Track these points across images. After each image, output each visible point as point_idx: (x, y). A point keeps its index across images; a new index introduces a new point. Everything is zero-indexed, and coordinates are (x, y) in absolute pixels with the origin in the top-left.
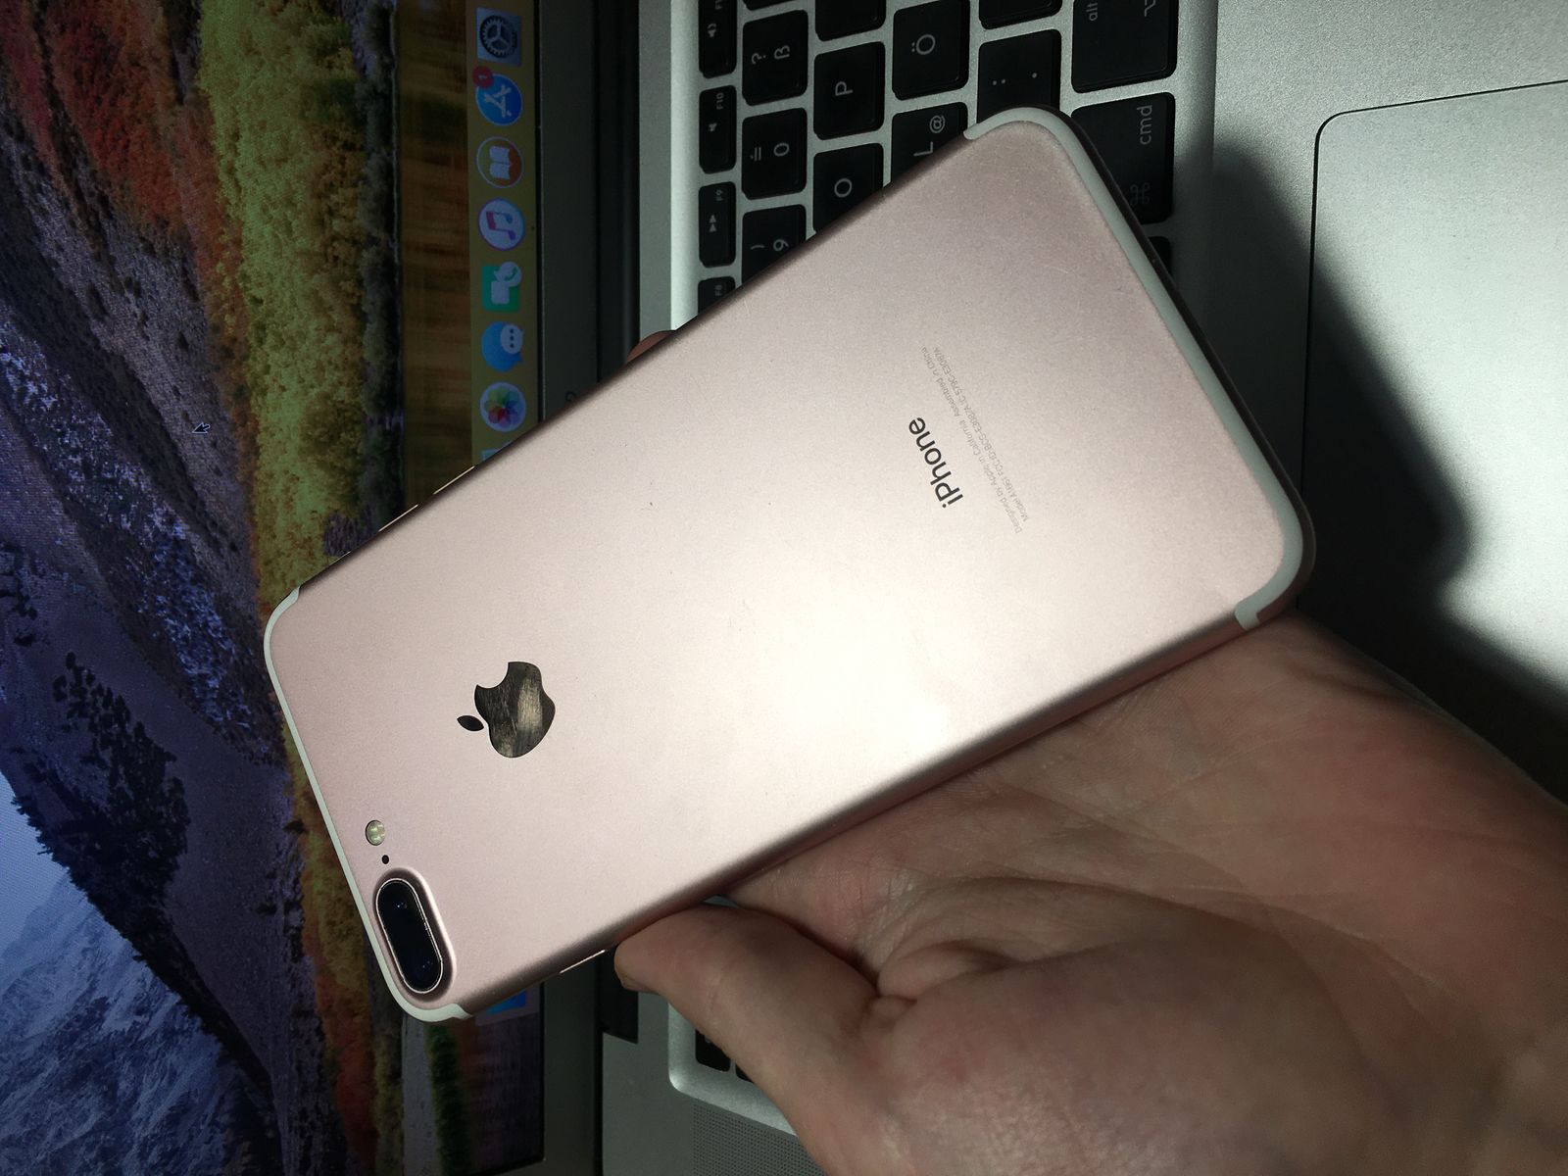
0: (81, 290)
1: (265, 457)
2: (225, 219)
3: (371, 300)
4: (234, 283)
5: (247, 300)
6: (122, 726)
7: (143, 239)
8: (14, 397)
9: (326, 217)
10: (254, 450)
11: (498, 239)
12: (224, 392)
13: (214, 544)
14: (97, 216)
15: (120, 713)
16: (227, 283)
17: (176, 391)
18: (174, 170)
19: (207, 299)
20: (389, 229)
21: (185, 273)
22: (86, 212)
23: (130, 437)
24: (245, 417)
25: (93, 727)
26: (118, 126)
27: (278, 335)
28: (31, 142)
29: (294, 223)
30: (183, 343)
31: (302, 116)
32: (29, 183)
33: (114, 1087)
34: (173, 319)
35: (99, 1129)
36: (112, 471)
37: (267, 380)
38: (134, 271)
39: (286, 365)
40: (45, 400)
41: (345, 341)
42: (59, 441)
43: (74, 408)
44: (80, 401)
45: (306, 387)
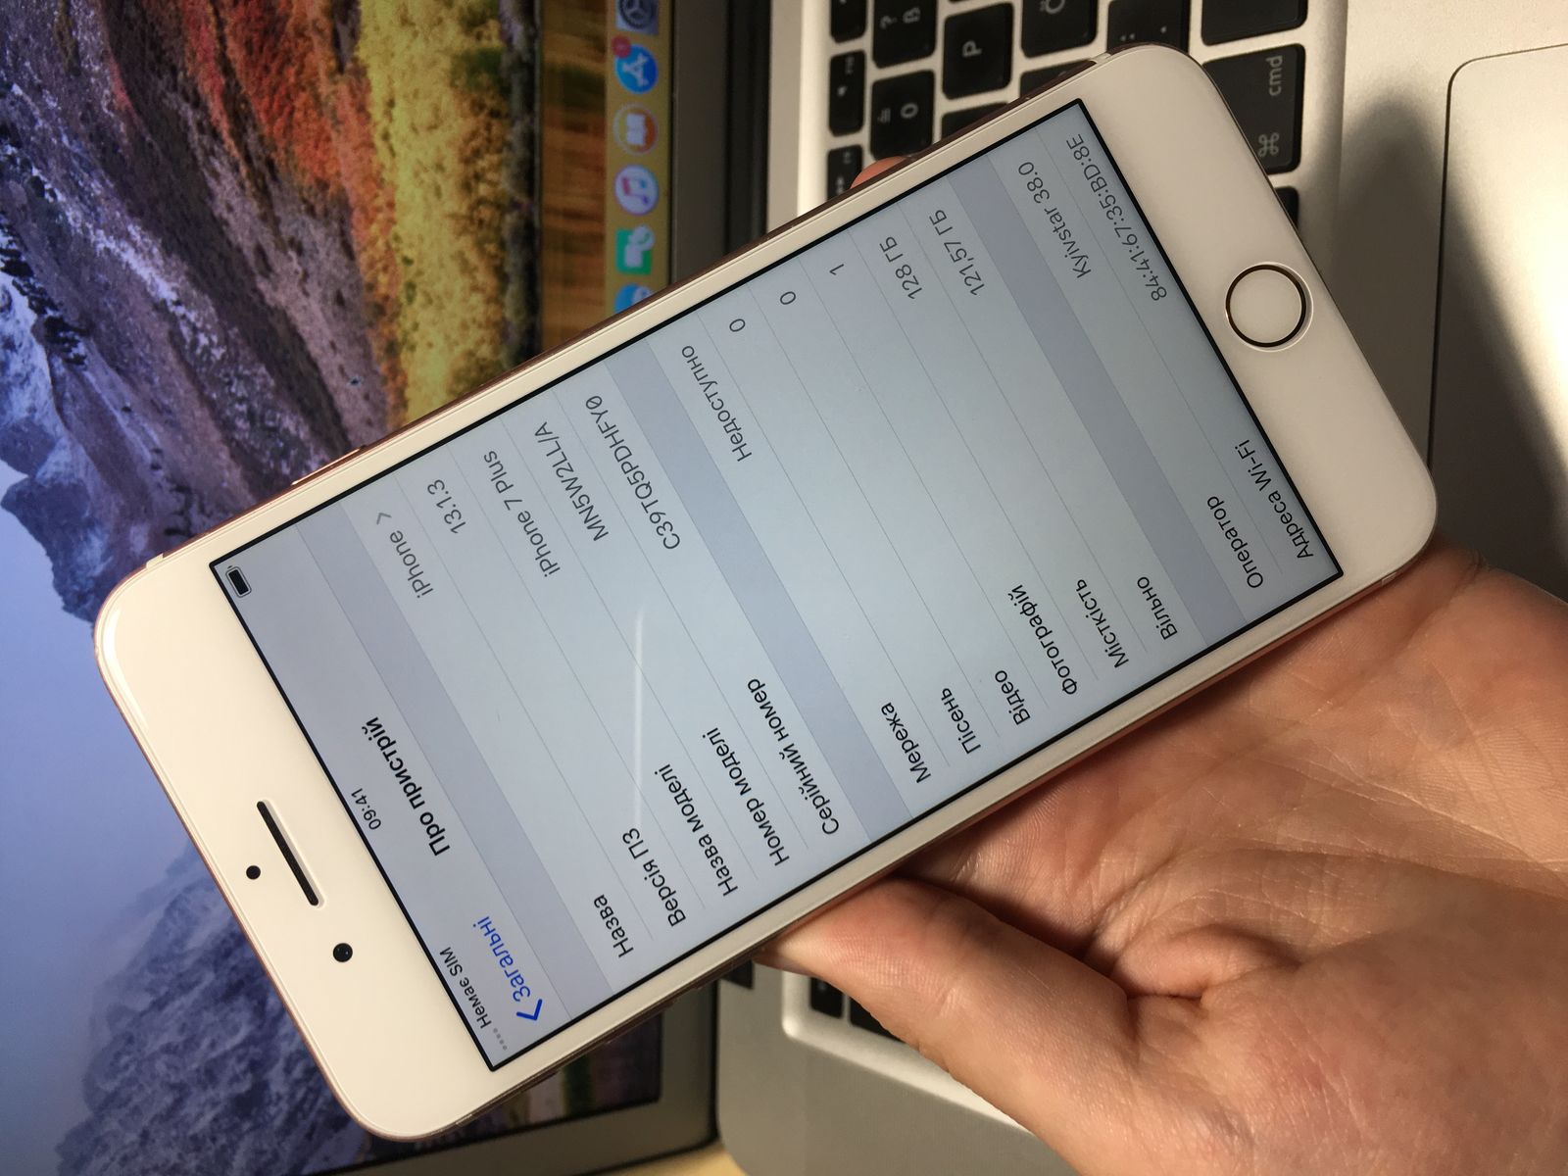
0: (248, 248)
2: (380, 183)
3: (513, 261)
4: (387, 244)
5: (398, 260)
7: (305, 201)
8: (187, 347)
9: (473, 183)
10: (402, 403)
11: (632, 204)
12: (376, 348)
14: (264, 178)
16: (380, 243)
17: (333, 345)
18: (334, 135)
19: (363, 259)
20: (530, 191)
21: (343, 233)
22: (254, 174)
23: (290, 388)
24: (395, 371)
26: (284, 93)
27: (426, 294)
28: (205, 109)
29: (444, 188)
30: (339, 300)
31: (452, 85)
32: (203, 147)
34: (331, 276)
35: (249, 1041)
36: (274, 419)
37: (416, 336)
38: (296, 231)
39: (434, 323)
40: (214, 351)
41: (488, 301)
42: (226, 390)
43: (240, 359)
44: (246, 353)
45: (451, 344)
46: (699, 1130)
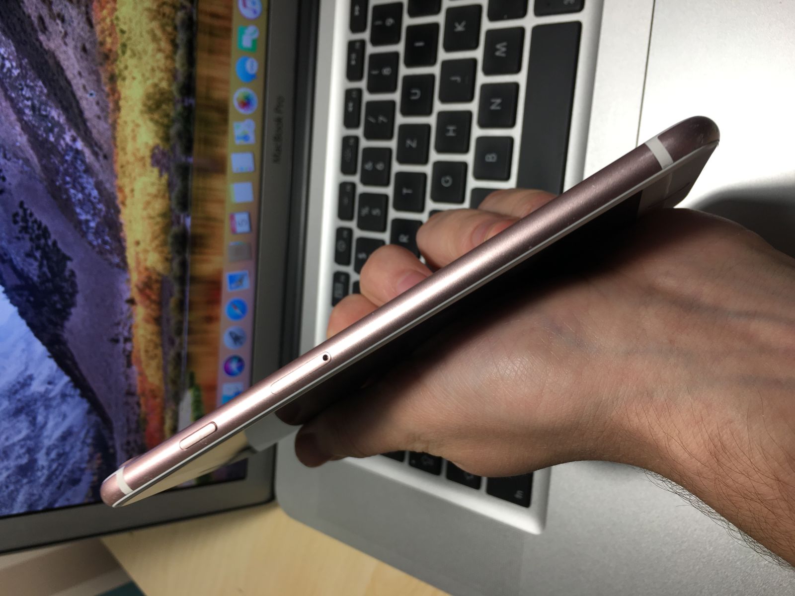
0: (35, 17)
1: (123, 113)
3: (181, 37)
4: (112, 21)
5: (118, 30)
6: (46, 239)
10: (118, 108)
11: (247, 13)
12: (104, 77)
13: (95, 154)
15: (45, 233)
16: (108, 21)
17: (80, 74)
19: (98, 28)
20: (192, 1)
21: (87, 13)
23: (55, 95)
24: (114, 91)
25: (31, 240)
27: (132, 51)
30: (84, 49)
33: (35, 418)
34: (80, 36)
35: (28, 438)
36: (46, 110)
37: (126, 73)
38: (61, 10)
39: (136, 67)
40: (14, 71)
41: (167, 57)
42: (20, 92)
43: (28, 76)
44: (31, 73)
45: (145, 79)
46: (265, 495)
